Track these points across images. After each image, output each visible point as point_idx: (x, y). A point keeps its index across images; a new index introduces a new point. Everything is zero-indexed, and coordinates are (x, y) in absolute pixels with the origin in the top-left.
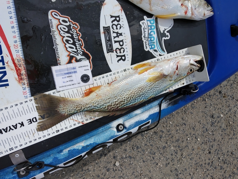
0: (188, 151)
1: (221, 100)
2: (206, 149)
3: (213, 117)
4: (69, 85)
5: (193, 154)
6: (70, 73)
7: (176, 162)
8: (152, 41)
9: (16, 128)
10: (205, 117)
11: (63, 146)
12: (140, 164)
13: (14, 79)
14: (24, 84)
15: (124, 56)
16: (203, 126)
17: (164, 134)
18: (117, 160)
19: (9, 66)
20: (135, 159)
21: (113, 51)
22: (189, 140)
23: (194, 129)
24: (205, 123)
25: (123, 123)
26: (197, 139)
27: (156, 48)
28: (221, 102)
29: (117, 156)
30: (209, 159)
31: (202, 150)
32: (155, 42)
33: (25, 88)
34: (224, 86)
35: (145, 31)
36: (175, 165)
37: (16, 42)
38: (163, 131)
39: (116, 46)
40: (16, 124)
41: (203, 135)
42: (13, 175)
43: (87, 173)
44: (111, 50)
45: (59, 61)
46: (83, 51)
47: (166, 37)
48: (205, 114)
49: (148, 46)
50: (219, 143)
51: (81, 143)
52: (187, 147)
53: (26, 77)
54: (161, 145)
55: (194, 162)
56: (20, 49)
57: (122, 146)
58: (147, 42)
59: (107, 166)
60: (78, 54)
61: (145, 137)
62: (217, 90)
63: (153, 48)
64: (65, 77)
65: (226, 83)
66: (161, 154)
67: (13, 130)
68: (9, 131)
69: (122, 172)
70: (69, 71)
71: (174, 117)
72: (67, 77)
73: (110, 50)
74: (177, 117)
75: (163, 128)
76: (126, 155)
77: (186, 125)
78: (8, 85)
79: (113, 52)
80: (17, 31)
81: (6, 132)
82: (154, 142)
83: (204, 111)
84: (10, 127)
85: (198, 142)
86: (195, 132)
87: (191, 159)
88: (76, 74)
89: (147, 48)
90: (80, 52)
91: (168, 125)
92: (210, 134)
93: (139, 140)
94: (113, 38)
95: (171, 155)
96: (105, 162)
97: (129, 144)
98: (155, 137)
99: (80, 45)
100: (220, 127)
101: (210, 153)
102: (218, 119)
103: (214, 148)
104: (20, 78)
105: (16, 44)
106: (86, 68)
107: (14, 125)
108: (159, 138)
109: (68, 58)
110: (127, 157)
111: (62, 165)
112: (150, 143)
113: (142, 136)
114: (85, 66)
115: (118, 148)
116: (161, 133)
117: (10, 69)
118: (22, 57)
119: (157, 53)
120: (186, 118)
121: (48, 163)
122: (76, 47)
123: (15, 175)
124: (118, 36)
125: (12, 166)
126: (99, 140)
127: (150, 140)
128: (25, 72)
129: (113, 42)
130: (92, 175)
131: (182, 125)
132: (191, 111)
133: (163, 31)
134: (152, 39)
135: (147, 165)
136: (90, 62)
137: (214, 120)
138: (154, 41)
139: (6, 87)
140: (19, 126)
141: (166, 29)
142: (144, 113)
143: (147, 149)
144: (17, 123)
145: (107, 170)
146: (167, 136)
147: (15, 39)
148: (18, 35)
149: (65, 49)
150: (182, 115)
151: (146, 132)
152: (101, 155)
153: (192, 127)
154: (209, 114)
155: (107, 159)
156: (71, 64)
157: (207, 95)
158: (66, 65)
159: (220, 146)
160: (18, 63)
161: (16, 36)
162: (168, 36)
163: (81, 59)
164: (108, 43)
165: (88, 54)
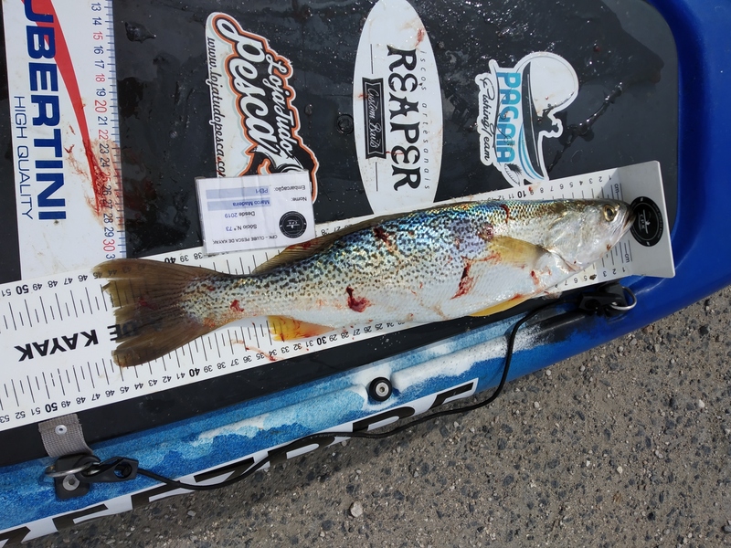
0: (582, 501)
1: (703, 354)
2: (641, 504)
3: (671, 403)
4: (242, 240)
5: (599, 512)
6: (250, 203)
7: (539, 530)
8: (506, 137)
9: (73, 347)
10: (649, 401)
11: (202, 423)
12: (427, 520)
13: (84, 202)
14: (111, 220)
15: (417, 172)
16: (636, 430)
17: (511, 437)
18: (357, 499)
19: (72, 160)
20: (412, 503)
21: (385, 152)
22: (590, 468)
23: (609, 435)
24: (644, 422)
25: (391, 377)
26: (615, 467)
27: (516, 162)
28: (703, 361)
29: (358, 486)
30: (647, 538)
31: (628, 505)
32: (517, 143)
33: (111, 232)
34: (718, 313)
35: (487, 106)
36: (536, 538)
37: (102, 92)
38: (510, 428)
39: (394, 139)
40: (76, 336)
41: (635, 459)
42: (42, 489)
43: (261, 524)
44: (380, 149)
45: (221, 165)
46: (295, 142)
47: (549, 131)
48: (648, 391)
49: (491, 151)
50: (684, 490)
51: (255, 418)
52: (580, 489)
53: (118, 200)
54: (498, 471)
55: (598, 539)
56: (111, 114)
57: (378, 456)
58: (491, 139)
59: (325, 514)
60: (279, 151)
61: (451, 440)
62: (692, 322)
63: (507, 160)
64: (235, 215)
65: (724, 303)
66: (496, 499)
67: (63, 350)
68: (53, 352)
69: (367, 537)
70: (247, 198)
71: (548, 388)
72: (241, 214)
73: (376, 150)
74: (558, 390)
75: (510, 417)
76: (388, 487)
77: (583, 419)
78: (62, 215)
79: (384, 157)
80: (110, 61)
81: (43, 353)
82: (479, 458)
83: (645, 383)
84: (55, 340)
85: (616, 476)
86: (611, 446)
87: (588, 528)
88: (267, 208)
89: (489, 158)
90: (287, 146)
91: (529, 412)
92: (658, 458)
93: (432, 444)
94: (387, 114)
95: (529, 506)
96: (321, 499)
97: (401, 453)
98: (483, 443)
99: (289, 124)
100: (694, 440)
101: (651, 516)
102: (688, 413)
103: (667, 503)
104: (100, 198)
105: (101, 99)
106: (299, 193)
107: (70, 336)
108: (496, 447)
109: (248, 159)
110: (389, 494)
111: (189, 479)
112: (465, 459)
113: (444, 433)
114: (297, 188)
115: (364, 462)
116: (502, 434)
117: (74, 171)
118: (113, 138)
119: (520, 176)
120: (587, 396)
121: (151, 467)
122: (276, 128)
123: (48, 488)
124: (403, 112)
125: (40, 460)
126: (310, 418)
127: (466, 451)
128: (119, 183)
129: (388, 127)
130: (277, 536)
131: (573, 416)
132: (605, 376)
133: (544, 110)
134: (508, 131)
135: (448, 528)
136: (311, 180)
137: (676, 415)
138: (513, 139)
139: (57, 222)
140: (82, 340)
141: (552, 108)
142: (460, 355)
143: (454, 479)
144: (78, 331)
145: (323, 525)
146: (521, 444)
147: (101, 85)
148: (110, 75)
149: (243, 130)
150: (574, 385)
151: (456, 424)
152: (311, 477)
153: (603, 426)
154: (662, 395)
155: (329, 490)
156: (256, 177)
157: (659, 332)
158: (240, 178)
159: (687, 501)
160: (101, 155)
161: (106, 78)
162: (556, 130)
163: (286, 165)
164: (373, 128)
165: (309, 155)
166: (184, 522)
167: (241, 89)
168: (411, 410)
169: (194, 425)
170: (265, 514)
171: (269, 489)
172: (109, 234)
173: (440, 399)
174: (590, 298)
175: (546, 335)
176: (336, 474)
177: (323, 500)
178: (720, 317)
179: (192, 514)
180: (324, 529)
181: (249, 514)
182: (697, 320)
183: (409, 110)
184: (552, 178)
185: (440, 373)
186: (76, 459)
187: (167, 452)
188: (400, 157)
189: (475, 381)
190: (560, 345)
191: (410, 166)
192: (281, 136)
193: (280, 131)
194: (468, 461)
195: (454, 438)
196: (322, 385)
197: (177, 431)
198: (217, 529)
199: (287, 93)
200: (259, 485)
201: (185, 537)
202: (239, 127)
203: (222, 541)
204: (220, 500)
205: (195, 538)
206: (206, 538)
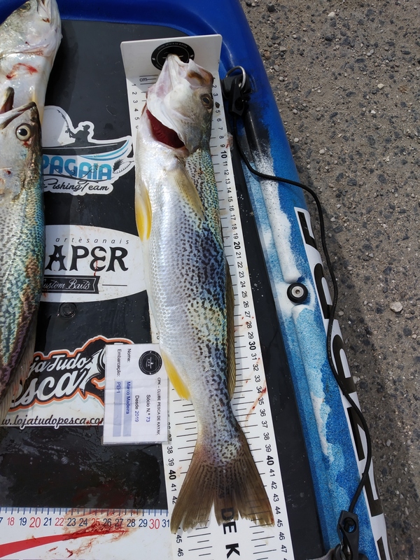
0: (404, 119)
1: (290, 11)
2: (411, 70)
3: (329, 40)
4: (159, 409)
5: (414, 106)
6: (128, 399)
8: (90, 171)
10: (326, 58)
11: (314, 451)
12: (409, 249)
13: (116, 543)
14: (133, 521)
15: (113, 250)
16: (349, 70)
17: (347, 175)
18: (388, 306)
19: (79, 551)
20: (395, 260)
22: (377, 111)
23: (351, 93)
24: (342, 63)
25: (288, 283)
26: (378, 90)
29: (377, 304)
31: (410, 81)
32: (96, 162)
33: (143, 521)
35: (63, 186)
37: (23, 521)
38: (340, 175)
39: (84, 268)
41: (373, 72)
43: (402, 386)
45: (93, 421)
47: (89, 133)
48: (317, 58)
50: (401, 33)
51: (314, 404)
52: (394, 120)
53: (116, 514)
54: (374, 187)
56: (43, 514)
57: (354, 286)
58: (91, 184)
59: (398, 333)
60: (86, 369)
61: (346, 225)
62: (264, 18)
63: (109, 171)
64: (137, 413)
66: (396, 190)
69: (419, 299)
70: (124, 401)
71: (309, 141)
72: (137, 408)
73: (91, 284)
74: (311, 133)
75: (330, 174)
76: (379, 279)
77: (336, 114)
82: (362, 202)
83: (311, 61)
85: (385, 89)
86: (360, 92)
88: (134, 384)
89: (106, 187)
91: (328, 158)
92: (373, 54)
93: (347, 240)
94: (62, 273)
95: (404, 164)
96: (385, 336)
97: (353, 267)
98: (349, 198)
99: (63, 359)
100: (361, 23)
102: (338, 26)
103: (411, 48)
104: (114, 529)
105: (29, 522)
106: (124, 355)
108: (354, 187)
109: (90, 397)
110: (386, 279)
111: (361, 465)
112: (362, 214)
113: (339, 230)
114: (119, 356)
115: (358, 297)
116: (344, 182)
117: (88, 550)
118: (63, 513)
119: (124, 161)
120: (318, 109)
121: (348, 499)
122: (66, 371)
126: (318, 357)
127: (355, 212)
128: (102, 512)
129: (74, 273)
130: (412, 374)
131: (333, 122)
132: (302, 93)
134: (86, 169)
135: (417, 232)
136: (112, 343)
137: (339, 36)
141: (69, 129)
142: (273, 222)
143: (377, 224)
145: (407, 336)
146: (353, 167)
147: (17, 521)
148: (9, 512)
149: (65, 400)
150: (308, 119)
151: (333, 219)
152: (367, 343)
153: (343, 98)
154: (321, 47)
155: (378, 328)
156: (107, 392)
157: (270, 46)
158: (106, 405)
159: (410, 31)
160: (77, 525)
161: (11, 516)
162: (87, 127)
163: (98, 364)
164: (73, 286)
165: (91, 344)
166: (395, 449)
167: (30, 398)
168: (318, 267)
170: (394, 382)
171: (374, 377)
172: (144, 523)
173: (310, 241)
174: (233, 105)
176: (365, 322)
177: (387, 334)
179: (389, 443)
180: (411, 334)
181: (395, 396)
182: (263, 14)
183: (60, 254)
185: (287, 240)
187: (337, 484)
188: (100, 264)
189: (297, 210)
191: (108, 255)
193: (68, 367)
194: (364, 211)
195: (344, 222)
196: (290, 343)
198: (403, 423)
199: (37, 359)
200: (370, 386)
201: (408, 450)
202: (62, 403)
203: (413, 419)
204: (380, 419)
205: (409, 442)
206: (410, 433)
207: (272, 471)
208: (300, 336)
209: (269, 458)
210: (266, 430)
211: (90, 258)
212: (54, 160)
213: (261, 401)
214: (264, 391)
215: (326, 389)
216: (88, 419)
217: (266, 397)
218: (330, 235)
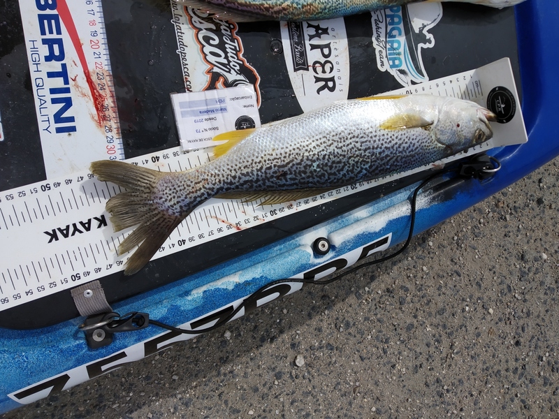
0: (466, 337)
1: (541, 219)
2: (509, 335)
3: (522, 258)
4: (208, 139)
5: (479, 344)
6: (212, 111)
7: (437, 363)
8: (394, 49)
9: (88, 229)
10: (506, 258)
12: (353, 363)
13: (89, 118)
14: (110, 130)
15: (332, 79)
16: (499, 280)
17: (408, 295)
18: (299, 353)
19: (77, 87)
20: (341, 352)
21: (308, 66)
22: (469, 312)
23: (480, 286)
24: (504, 274)
25: (328, 237)
26: (487, 309)
27: (403, 67)
28: (542, 224)
29: (299, 343)
30: (517, 360)
31: (500, 336)
32: (403, 53)
33: (112, 139)
34: (549, 188)
35: (379, 28)
36: (435, 369)
37: (94, 34)
38: (407, 288)
39: (313, 56)
40: (90, 220)
41: (501, 302)
42: (77, 342)
43: (229, 380)
44: (304, 64)
45: (188, 83)
46: (241, 63)
47: (425, 44)
48: (505, 250)
49: (385, 60)
50: (539, 321)
51: (232, 276)
52: (463, 328)
53: (114, 115)
54: (402, 321)
55: (481, 365)
56: (103, 50)
57: (311, 319)
58: (384, 51)
59: (276, 367)
60: (230, 70)
62: (531, 196)
63: (397, 66)
64: (201, 121)
65: (552, 180)
66: (403, 342)
67: (81, 232)
68: (73, 234)
69: (310, 381)
70: (210, 107)
71: (432, 255)
72: (206, 120)
73: (301, 65)
74: (439, 256)
75: (406, 280)
76: (322, 341)
77: (460, 276)
78: (73, 129)
79: (307, 70)
80: (98, 9)
81: (66, 236)
82: (386, 313)
83: (502, 245)
84: (74, 225)
85: (488, 316)
86: (483, 294)
87: (472, 357)
88: (225, 114)
89: (384, 66)
90: (236, 66)
91: (420, 275)
92: (517, 299)
93: (350, 306)
94: (307, 37)
95: (427, 345)
96: (272, 356)
97: (328, 315)
98: (388, 301)
99: (235, 49)
100: (542, 283)
101: (517, 343)
102: (536, 264)
103: (528, 332)
104: (101, 114)
105: (94, 39)
106: (248, 102)
107: (85, 221)
108: (398, 303)
109: (208, 78)
110: (323, 347)
112: (376, 315)
113: (359, 297)
114: (246, 98)
115: (302, 324)
116: (401, 293)
117: (80, 94)
118: (107, 68)
119: (407, 77)
120: (461, 258)
121: (158, 319)
122: (226, 53)
123: (81, 341)
124: (318, 35)
125: (71, 320)
127: (376, 308)
128: (114, 102)
129: (308, 48)
130: (242, 387)
131: (452, 274)
132: (473, 242)
133: (419, 28)
134: (395, 45)
135: (369, 368)
136: (256, 90)
137: (527, 266)
138: (400, 51)
139: (70, 135)
140: (95, 223)
141: (425, 26)
142: (377, 216)
143: (369, 330)
144: (91, 217)
145: (276, 375)
146: (416, 299)
147: (93, 28)
148: (100, 20)
149: (202, 56)
150: (450, 251)
151: (367, 289)
152: (263, 340)
153: (475, 279)
154: (515, 252)
155: (277, 348)
156: (215, 91)
157: (508, 206)
158: (203, 93)
159: (542, 329)
160: (99, 82)
161: (97, 22)
162: (430, 42)
163: (236, 81)
164: (297, 49)
165: (252, 71)
166: (170, 384)
167: (198, 25)
168: (344, 262)
169: (186, 285)
170: (231, 372)
171: (233, 352)
172: (110, 141)
173: (366, 250)
174: (467, 165)
175: (438, 196)
176: (281, 335)
177: (274, 357)
178: (551, 190)
179: (176, 377)
180: (277, 379)
181: (219, 374)
182: (535, 195)
183: (322, 34)
184: (431, 79)
185: (364, 230)
186: (101, 317)
187: (169, 306)
188: (319, 69)
189: (390, 235)
190: (449, 203)
191: (327, 76)
192: (230, 59)
193: (229, 55)
194: (379, 316)
195: (366, 300)
196: (278, 247)
197: (174, 291)
198: (196, 387)
199: (232, 26)
200: (224, 350)
201: (172, 396)
202: (199, 54)
203: (201, 396)
204: (196, 365)
205: (179, 396)
206: (188, 395)
207: (173, 245)
208: (287, 254)
209: (184, 241)
210: (206, 235)
211: (323, 60)
212: (398, 16)
213: (230, 226)
214: (238, 229)
215: (247, 283)
216: (189, 79)
217: (234, 231)
218: (353, 289)
